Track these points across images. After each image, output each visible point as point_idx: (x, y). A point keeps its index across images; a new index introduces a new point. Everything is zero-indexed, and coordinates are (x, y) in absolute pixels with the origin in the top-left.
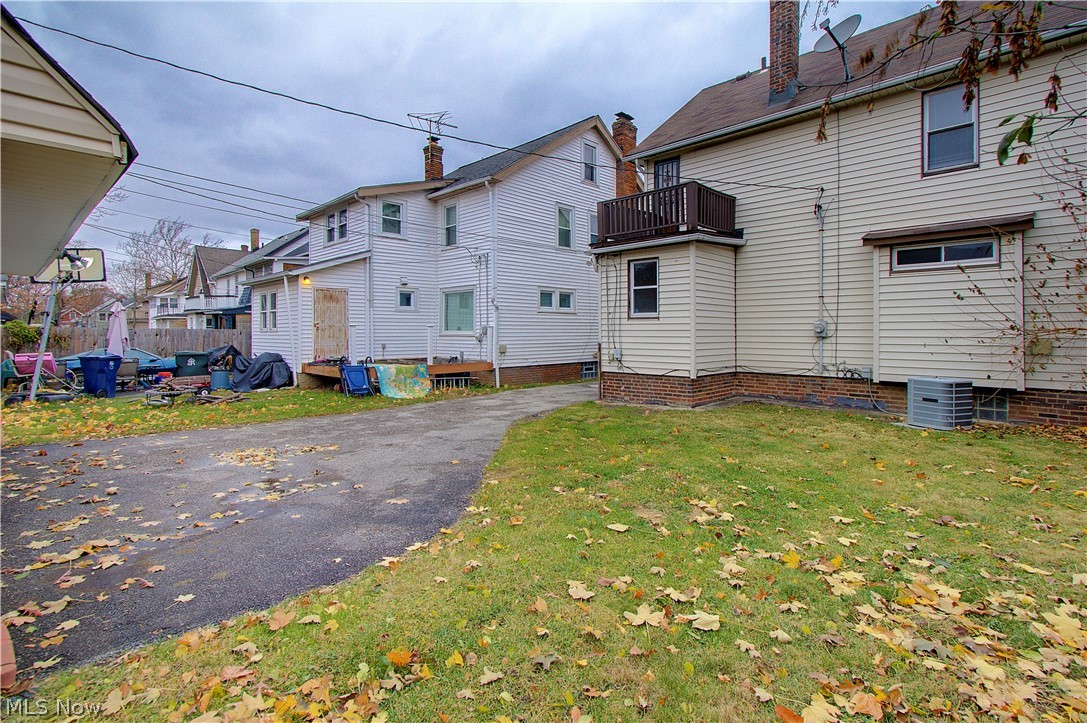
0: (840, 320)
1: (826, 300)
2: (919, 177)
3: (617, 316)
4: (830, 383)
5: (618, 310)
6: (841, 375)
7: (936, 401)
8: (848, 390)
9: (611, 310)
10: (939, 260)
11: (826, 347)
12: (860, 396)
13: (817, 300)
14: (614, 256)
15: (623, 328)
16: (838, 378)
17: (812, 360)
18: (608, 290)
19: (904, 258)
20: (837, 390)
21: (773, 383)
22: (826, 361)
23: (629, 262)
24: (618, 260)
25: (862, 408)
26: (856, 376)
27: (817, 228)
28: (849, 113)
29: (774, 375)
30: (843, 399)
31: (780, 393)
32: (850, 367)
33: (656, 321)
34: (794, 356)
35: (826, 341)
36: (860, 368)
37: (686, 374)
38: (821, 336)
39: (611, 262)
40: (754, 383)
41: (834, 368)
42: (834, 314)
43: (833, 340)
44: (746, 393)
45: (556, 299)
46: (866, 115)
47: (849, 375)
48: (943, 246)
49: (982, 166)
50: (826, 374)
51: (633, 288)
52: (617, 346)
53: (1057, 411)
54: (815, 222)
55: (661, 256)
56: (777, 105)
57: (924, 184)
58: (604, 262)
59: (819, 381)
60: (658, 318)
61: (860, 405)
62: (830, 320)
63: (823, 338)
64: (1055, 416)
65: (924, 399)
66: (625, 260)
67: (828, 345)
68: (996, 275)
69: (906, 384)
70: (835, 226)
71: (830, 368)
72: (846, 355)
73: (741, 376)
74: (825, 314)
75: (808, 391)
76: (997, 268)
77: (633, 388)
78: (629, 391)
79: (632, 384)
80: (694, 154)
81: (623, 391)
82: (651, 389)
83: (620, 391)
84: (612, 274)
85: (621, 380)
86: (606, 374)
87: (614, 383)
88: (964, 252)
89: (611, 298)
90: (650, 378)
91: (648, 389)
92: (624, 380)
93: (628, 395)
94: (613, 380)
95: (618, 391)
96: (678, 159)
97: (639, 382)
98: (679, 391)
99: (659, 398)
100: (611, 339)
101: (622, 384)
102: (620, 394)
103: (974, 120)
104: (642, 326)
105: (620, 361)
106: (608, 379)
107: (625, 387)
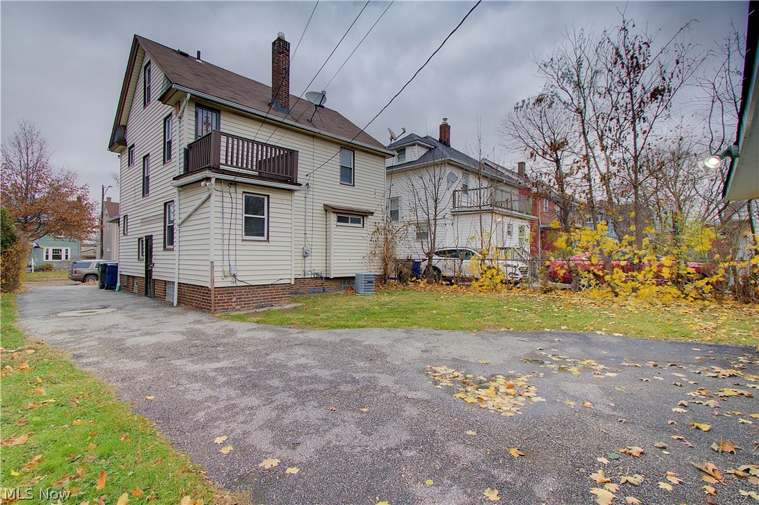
0: (313, 247)
1: (307, 236)
2: (339, 184)
3: (232, 237)
5: (232, 232)
6: (313, 276)
7: (372, 282)
8: (315, 284)
9: (226, 232)
10: (348, 223)
12: (318, 286)
13: (304, 236)
14: (229, 184)
15: (238, 248)
16: (311, 278)
17: (301, 269)
18: (223, 213)
19: (340, 219)
20: (310, 284)
22: (307, 269)
23: (243, 192)
24: (232, 189)
25: (319, 292)
26: (318, 276)
27: (304, 195)
30: (312, 289)
32: (316, 272)
33: (265, 244)
35: (307, 258)
36: (320, 272)
37: (289, 281)
38: (306, 256)
39: (225, 189)
41: (310, 273)
42: (311, 243)
43: (310, 258)
46: (312, 143)
47: (316, 276)
48: (350, 216)
49: (355, 187)
50: (307, 276)
51: (244, 215)
52: (232, 263)
55: (271, 195)
57: (341, 188)
58: (219, 187)
59: (302, 281)
60: (267, 241)
62: (309, 247)
65: (368, 282)
66: (240, 190)
67: (307, 261)
68: (363, 231)
69: (354, 277)
70: (312, 197)
71: (308, 273)
72: (316, 265)
74: (307, 243)
75: (298, 287)
76: (362, 229)
77: (244, 298)
78: (240, 301)
79: (243, 295)
80: (232, 116)
81: (235, 302)
82: (260, 297)
83: (232, 302)
84: (227, 200)
85: (233, 293)
86: (217, 289)
87: (225, 297)
88: (354, 221)
89: (225, 221)
90: (259, 288)
91: (257, 297)
92: (236, 293)
93: (239, 305)
94: (224, 294)
95: (229, 302)
96: (218, 111)
97: (250, 292)
98: (282, 294)
99: (267, 301)
100: (226, 258)
101: (234, 296)
102: (231, 305)
103: (352, 167)
104: (255, 247)
105: (234, 276)
106: (219, 294)
107: (237, 299)
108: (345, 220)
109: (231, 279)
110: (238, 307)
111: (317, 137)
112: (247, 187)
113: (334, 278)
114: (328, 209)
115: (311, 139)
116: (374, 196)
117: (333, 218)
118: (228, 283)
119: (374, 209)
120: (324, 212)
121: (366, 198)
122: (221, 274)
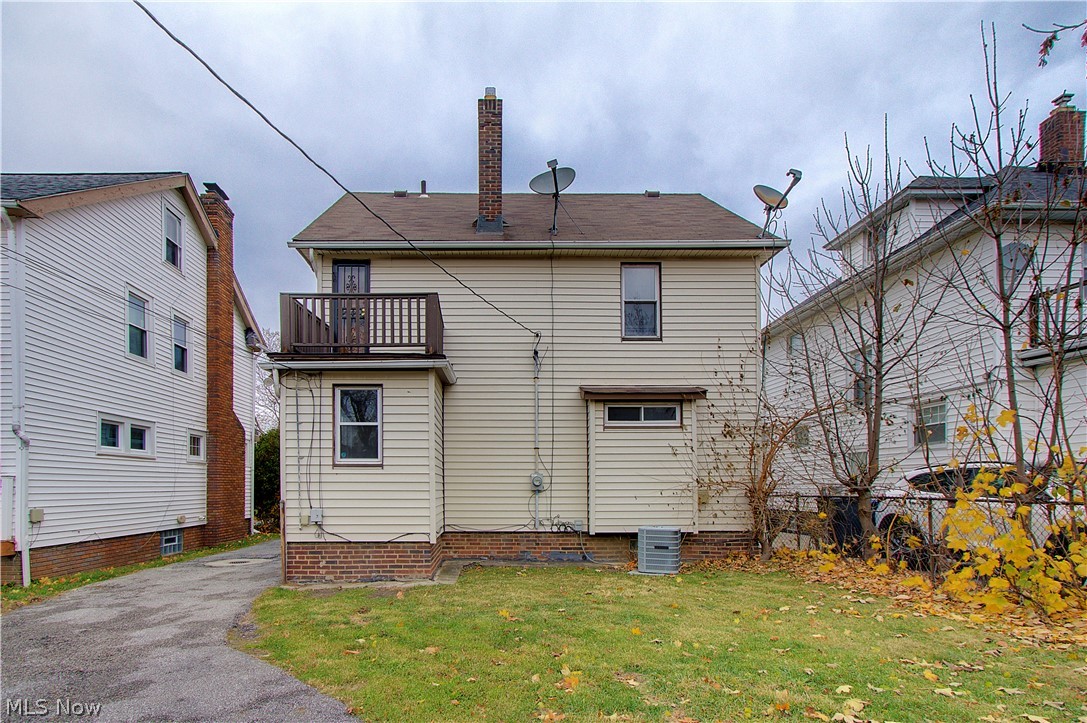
0: (555, 473)
1: (541, 452)
2: (619, 340)
3: (315, 461)
4: (543, 537)
5: (315, 453)
6: (555, 529)
7: (667, 548)
8: (561, 544)
9: (305, 453)
10: (639, 420)
11: (542, 501)
12: (570, 549)
13: (532, 452)
14: (310, 375)
15: (324, 478)
16: (553, 532)
17: (527, 515)
18: (299, 423)
19: (614, 415)
20: (550, 544)
21: (486, 542)
22: (541, 515)
23: (334, 385)
24: (314, 383)
25: (573, 561)
26: (569, 529)
27: (532, 375)
28: (561, 263)
29: (487, 533)
30: (555, 553)
31: (494, 553)
32: (564, 521)
33: (378, 470)
34: (509, 512)
35: (541, 494)
36: (572, 521)
37: (424, 538)
38: (537, 490)
39: (304, 384)
40: (465, 543)
41: (549, 523)
42: (548, 466)
43: (548, 494)
44: (456, 556)
45: (124, 435)
47: (562, 529)
48: (642, 407)
49: (665, 340)
50: (541, 529)
51: (339, 423)
52: (315, 504)
53: (709, 548)
54: (531, 368)
55: (386, 383)
56: (489, 233)
57: (625, 347)
58: (292, 382)
60: (382, 466)
61: (571, 557)
62: (545, 473)
63: (539, 491)
64: (708, 553)
65: (656, 547)
66: (328, 383)
67: (542, 499)
68: (681, 436)
69: (636, 534)
70: (550, 375)
71: (545, 522)
72: (561, 508)
73: (449, 536)
74: (541, 466)
75: (523, 548)
76: (680, 430)
77: (341, 562)
78: (333, 567)
79: (339, 557)
80: (389, 263)
81: (324, 567)
82: (369, 562)
83: (319, 567)
84: (306, 401)
85: (320, 553)
86: (294, 545)
87: (308, 558)
88: (651, 415)
89: (303, 436)
90: (368, 547)
91: (364, 562)
92: (326, 552)
93: (332, 573)
94: (306, 553)
95: (314, 568)
96: (366, 263)
97: (350, 553)
98: (413, 561)
99: (383, 572)
100: (305, 495)
101: (322, 558)
102: (318, 573)
103: (657, 299)
104: (357, 477)
105: (319, 525)
106: (297, 553)
107: (327, 562)
108: (633, 415)
109: (314, 529)
110: (328, 577)
111: (560, 257)
112: (340, 375)
113: (599, 535)
114: (590, 396)
115: (548, 263)
116: (716, 355)
117: (598, 413)
118: (309, 537)
119: (709, 382)
120: (581, 403)
121: (698, 362)
122: (296, 521)
